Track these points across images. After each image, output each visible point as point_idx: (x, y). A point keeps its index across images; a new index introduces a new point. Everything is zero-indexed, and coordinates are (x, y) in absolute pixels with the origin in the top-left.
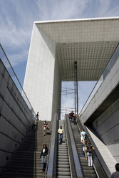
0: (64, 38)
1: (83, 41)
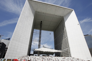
0: (39, 9)
1: (47, 13)
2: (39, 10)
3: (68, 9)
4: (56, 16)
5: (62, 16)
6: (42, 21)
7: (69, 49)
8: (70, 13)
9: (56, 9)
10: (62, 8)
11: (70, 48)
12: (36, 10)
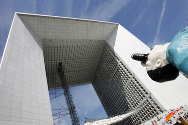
1: (70, 38)
2: (50, 35)
3: (109, 23)
4: (90, 43)
5: (101, 39)
6: (60, 61)
7: (150, 98)
8: (115, 31)
9: (87, 28)
10: (98, 23)
11: (150, 94)
12: (43, 37)
